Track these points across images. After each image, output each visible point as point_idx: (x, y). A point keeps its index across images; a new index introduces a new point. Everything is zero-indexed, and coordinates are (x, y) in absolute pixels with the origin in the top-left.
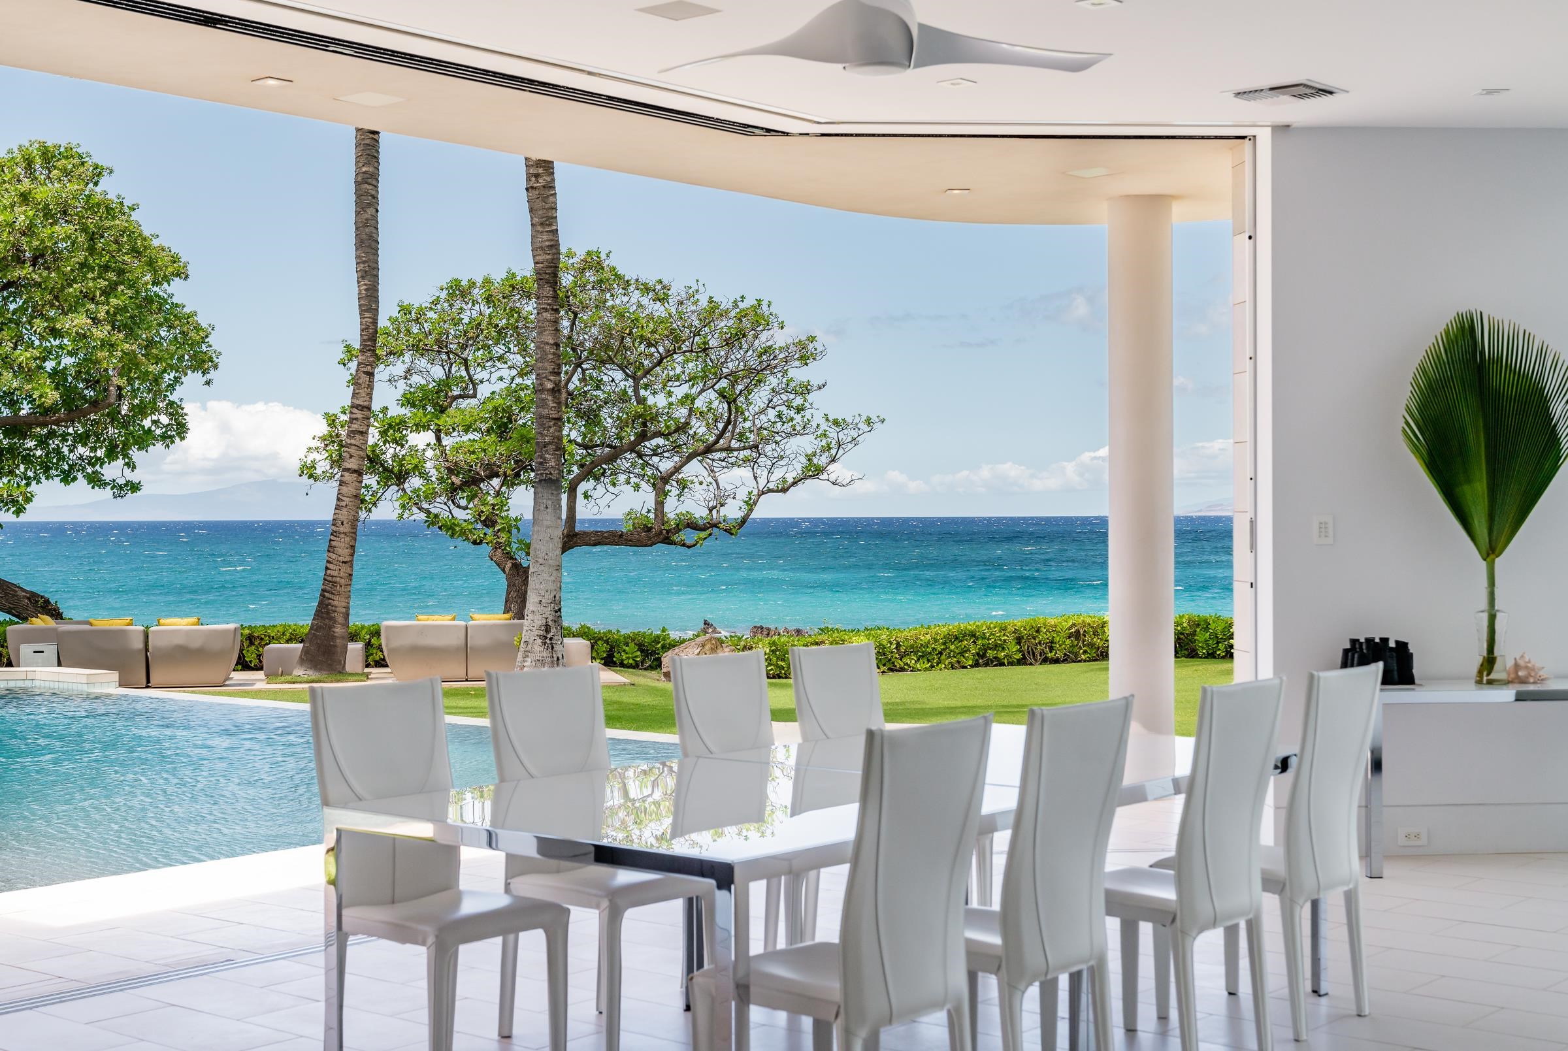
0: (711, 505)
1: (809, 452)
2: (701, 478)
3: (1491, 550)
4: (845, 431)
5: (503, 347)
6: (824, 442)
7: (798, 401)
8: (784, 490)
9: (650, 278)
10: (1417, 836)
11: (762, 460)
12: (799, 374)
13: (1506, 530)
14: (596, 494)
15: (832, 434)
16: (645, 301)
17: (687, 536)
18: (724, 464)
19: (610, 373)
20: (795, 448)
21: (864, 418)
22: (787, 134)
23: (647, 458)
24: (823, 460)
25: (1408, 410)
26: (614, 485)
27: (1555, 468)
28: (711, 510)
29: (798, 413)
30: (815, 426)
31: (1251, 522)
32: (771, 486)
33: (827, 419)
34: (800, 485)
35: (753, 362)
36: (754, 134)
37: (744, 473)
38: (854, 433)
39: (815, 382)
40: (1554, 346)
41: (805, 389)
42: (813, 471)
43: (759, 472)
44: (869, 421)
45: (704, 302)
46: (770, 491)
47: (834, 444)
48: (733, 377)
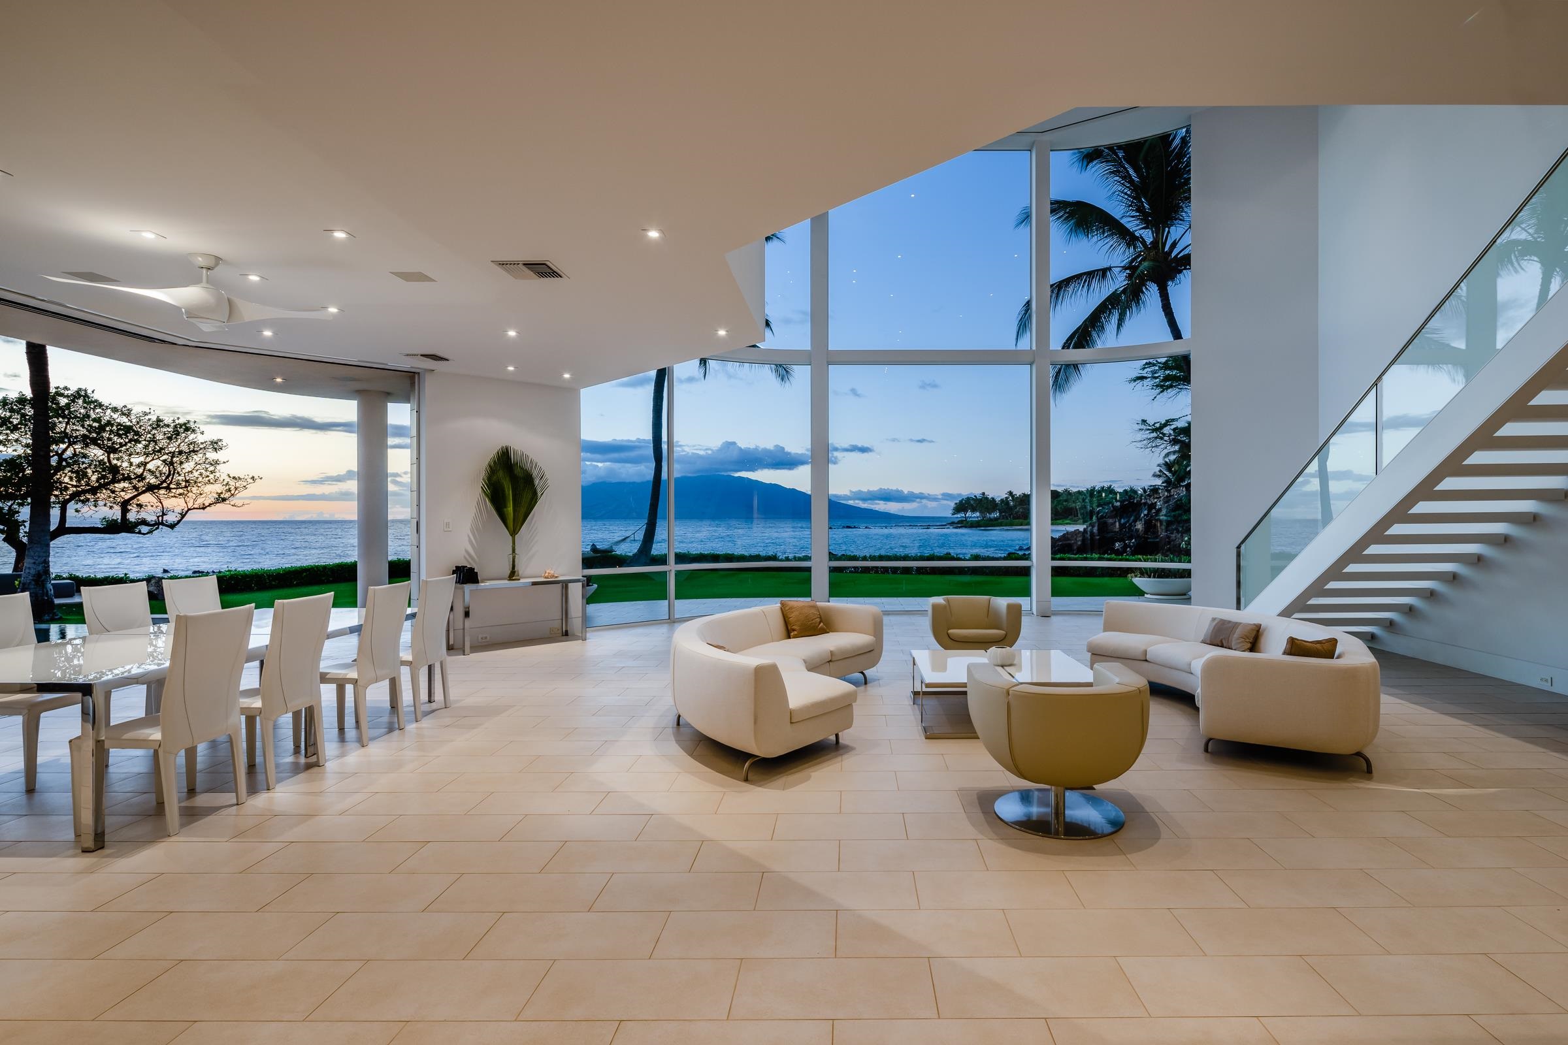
0: (158, 515)
1: (219, 492)
2: (152, 504)
3: (514, 533)
4: (240, 482)
5: (17, 434)
6: (227, 488)
7: (212, 468)
8: (204, 508)
9: (119, 405)
10: (486, 638)
11: (190, 494)
12: (211, 455)
13: (519, 524)
14: (83, 510)
15: (232, 483)
16: (115, 416)
17: (144, 529)
18: (166, 496)
19: (94, 451)
20: (210, 490)
21: (251, 476)
22: (176, 344)
23: (117, 493)
24: (227, 495)
25: (483, 479)
26: (96, 507)
27: (536, 502)
28: (158, 517)
29: (212, 473)
30: (222, 480)
31: (417, 522)
32: (196, 506)
33: (230, 477)
34: (213, 506)
35: (184, 448)
36: (155, 342)
37: (181, 501)
38: (245, 484)
39: (222, 460)
40: (535, 460)
41: (216, 463)
42: (221, 499)
43: (188, 499)
44: (253, 478)
45: (154, 418)
46: (194, 508)
47: (233, 488)
48: (173, 455)
